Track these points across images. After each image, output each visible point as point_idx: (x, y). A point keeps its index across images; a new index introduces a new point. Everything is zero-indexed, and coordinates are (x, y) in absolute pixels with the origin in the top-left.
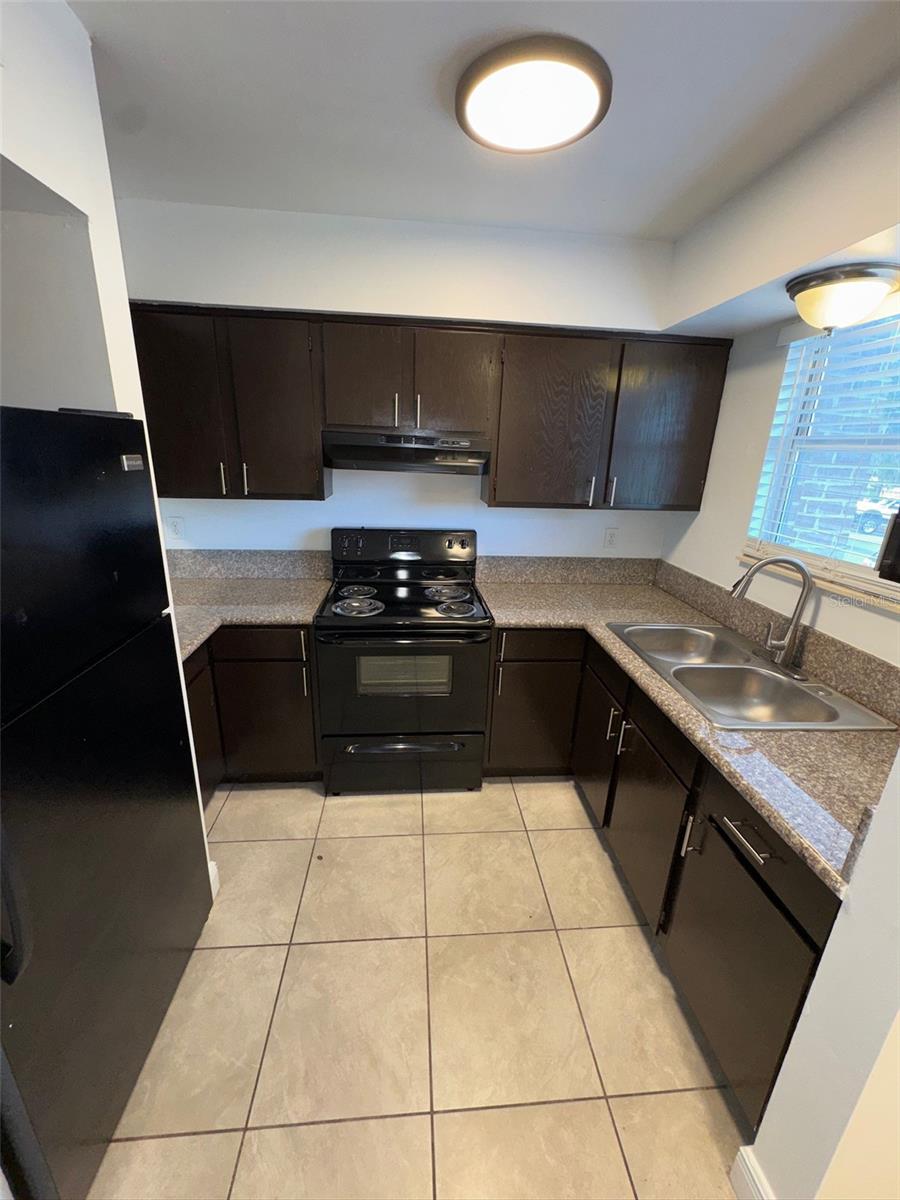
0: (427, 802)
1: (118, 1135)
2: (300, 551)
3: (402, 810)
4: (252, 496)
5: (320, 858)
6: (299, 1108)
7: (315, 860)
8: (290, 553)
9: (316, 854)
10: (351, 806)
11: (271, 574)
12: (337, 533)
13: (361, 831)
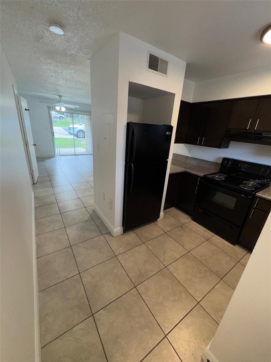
0: (215, 237)
1: (134, 231)
2: (214, 162)
3: (207, 233)
4: (203, 145)
5: (182, 227)
6: (150, 247)
7: (180, 227)
8: (211, 162)
9: (182, 226)
10: (196, 225)
11: (205, 166)
12: (225, 159)
13: (193, 229)
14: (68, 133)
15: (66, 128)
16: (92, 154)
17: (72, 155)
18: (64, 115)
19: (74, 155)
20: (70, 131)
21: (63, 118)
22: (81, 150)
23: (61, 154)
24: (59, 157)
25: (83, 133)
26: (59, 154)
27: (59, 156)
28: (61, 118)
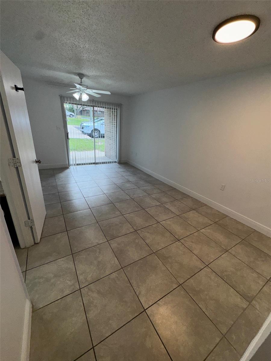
14: (81, 132)
15: (77, 126)
16: (116, 162)
17: (92, 164)
18: (74, 113)
19: (94, 163)
20: (83, 130)
21: (73, 116)
22: (101, 155)
23: (77, 163)
24: (75, 167)
25: (98, 133)
26: (74, 163)
27: (75, 165)
28: (71, 116)
